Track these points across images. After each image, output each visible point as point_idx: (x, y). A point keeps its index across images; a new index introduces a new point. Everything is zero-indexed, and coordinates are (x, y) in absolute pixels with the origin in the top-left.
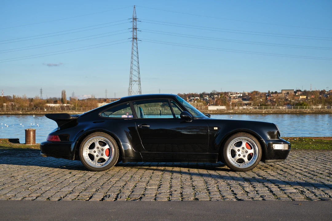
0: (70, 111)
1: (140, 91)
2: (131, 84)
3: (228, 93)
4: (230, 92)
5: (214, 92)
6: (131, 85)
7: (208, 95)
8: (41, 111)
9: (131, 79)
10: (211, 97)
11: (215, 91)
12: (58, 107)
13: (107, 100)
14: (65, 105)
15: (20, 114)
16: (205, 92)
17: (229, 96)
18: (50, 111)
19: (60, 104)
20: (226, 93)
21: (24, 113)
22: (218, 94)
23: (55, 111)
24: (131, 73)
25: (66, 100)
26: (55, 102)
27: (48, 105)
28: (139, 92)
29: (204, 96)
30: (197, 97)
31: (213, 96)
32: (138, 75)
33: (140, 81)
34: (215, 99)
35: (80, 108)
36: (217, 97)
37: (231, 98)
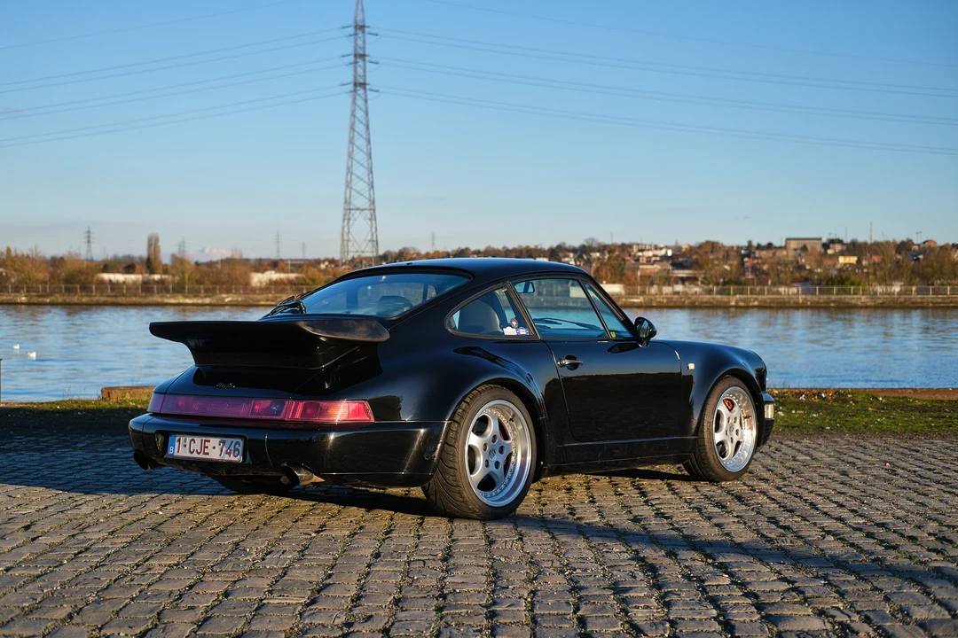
0: (168, 295)
1: (375, 239)
2: (347, 218)
3: (630, 246)
4: (638, 245)
5: (590, 242)
6: (349, 219)
7: (574, 250)
8: (82, 296)
9: (347, 202)
10: (583, 258)
11: (593, 239)
12: (135, 283)
13: (281, 264)
14: (157, 277)
15: (22, 304)
16: (564, 244)
17: (634, 256)
18: (109, 296)
19: (141, 273)
20: (625, 248)
21: (35, 300)
22: (603, 249)
23: (124, 295)
24: (348, 185)
25: (160, 262)
26: (129, 267)
27: (106, 276)
28: (372, 240)
29: (561, 255)
30: (540, 257)
31: (588, 254)
32: (369, 190)
33: (374, 210)
34: (594, 265)
35: (197, 287)
36: (598, 258)
37: (641, 261)
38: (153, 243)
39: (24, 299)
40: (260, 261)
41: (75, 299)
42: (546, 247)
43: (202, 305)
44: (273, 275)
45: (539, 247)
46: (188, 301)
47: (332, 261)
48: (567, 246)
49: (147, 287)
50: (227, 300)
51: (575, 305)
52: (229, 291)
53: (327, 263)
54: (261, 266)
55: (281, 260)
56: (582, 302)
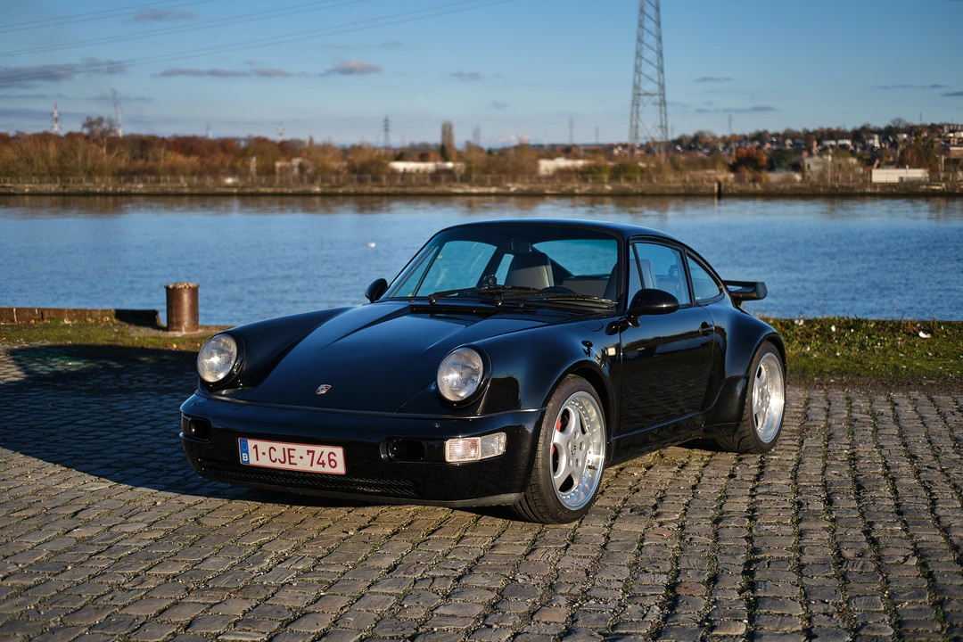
0: (456, 185)
1: (664, 124)
2: (636, 103)
3: (941, 127)
4: (949, 125)
5: (897, 123)
6: (638, 105)
7: (879, 132)
8: (373, 186)
9: (636, 87)
10: (889, 140)
11: (899, 120)
12: (425, 172)
13: (574, 150)
14: (450, 165)
15: (316, 194)
16: (869, 125)
17: (945, 137)
18: (399, 186)
19: (435, 161)
20: (933, 128)
21: (328, 190)
22: (912, 130)
23: (412, 185)
24: (638, 70)
25: (454, 149)
26: (422, 154)
27: (400, 166)
28: (661, 127)
29: (864, 136)
30: (842, 138)
31: (894, 136)
32: (659, 75)
33: (664, 95)
34: (901, 147)
35: (483, 176)
36: (905, 140)
37: (952, 143)
38: (447, 130)
39: (318, 189)
40: (553, 147)
41: (366, 189)
42: (849, 128)
43: (489, 195)
44: (562, 162)
45: (842, 129)
46: (475, 190)
47: (625, 146)
48: (872, 127)
49: (436, 176)
50: (512, 190)
51: (873, 191)
52: (514, 180)
53: (620, 149)
54: (552, 152)
55: (575, 146)
56: (881, 187)
